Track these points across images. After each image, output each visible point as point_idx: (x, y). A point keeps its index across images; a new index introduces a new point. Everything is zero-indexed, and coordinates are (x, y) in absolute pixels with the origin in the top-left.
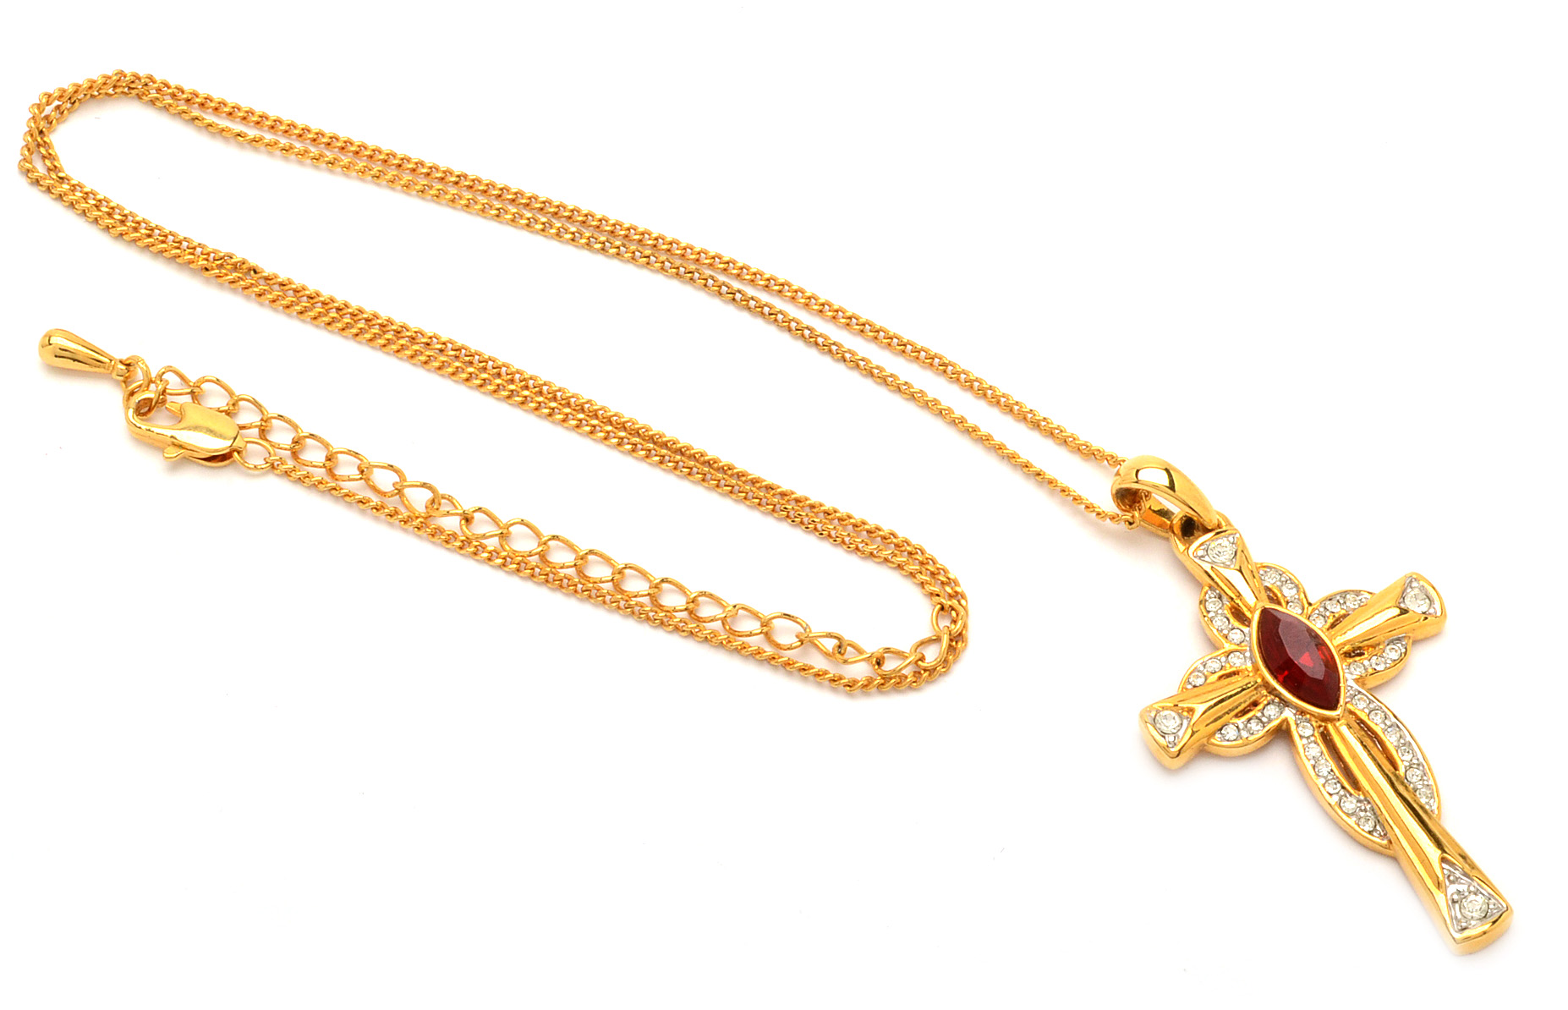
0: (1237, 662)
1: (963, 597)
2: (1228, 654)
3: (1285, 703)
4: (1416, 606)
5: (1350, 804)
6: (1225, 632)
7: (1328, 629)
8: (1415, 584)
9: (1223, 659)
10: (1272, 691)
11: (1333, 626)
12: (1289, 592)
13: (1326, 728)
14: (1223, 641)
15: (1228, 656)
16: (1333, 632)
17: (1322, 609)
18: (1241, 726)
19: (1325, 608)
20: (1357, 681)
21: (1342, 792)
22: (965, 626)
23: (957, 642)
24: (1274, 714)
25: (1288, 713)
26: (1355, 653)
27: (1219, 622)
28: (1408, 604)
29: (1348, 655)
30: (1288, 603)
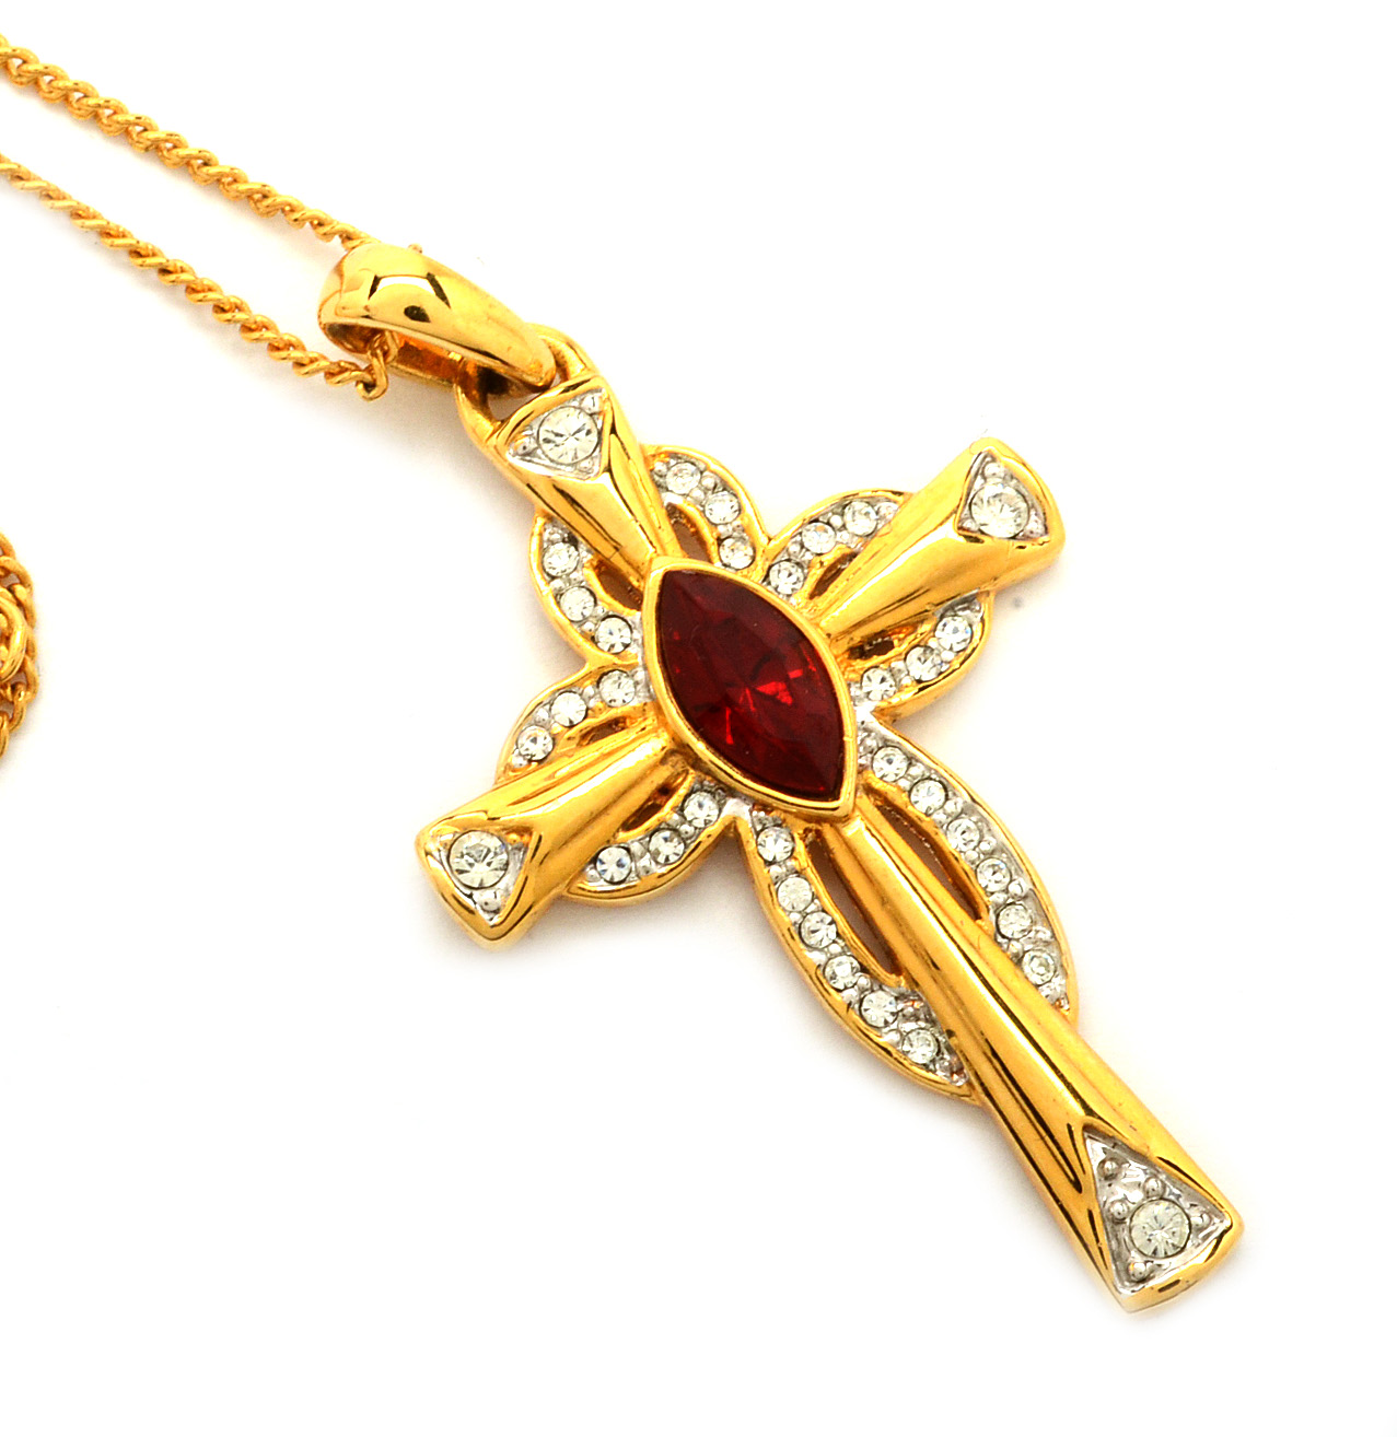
0: (621, 694)
1: (23, 581)
2: (600, 676)
3: (726, 791)
4: (998, 521)
5: (880, 1006)
6: (588, 626)
7: (812, 596)
8: (990, 469)
9: (590, 690)
10: (696, 762)
11: (821, 587)
12: (721, 508)
13: (819, 834)
14: (587, 646)
15: (598, 682)
16: (821, 602)
17: (794, 548)
18: (636, 848)
19: (802, 546)
20: (879, 713)
21: (864, 981)
22: (29, 649)
23: (14, 688)
24: (704, 813)
25: (735, 808)
26: (870, 646)
27: (577, 602)
28: (982, 515)
29: (859, 652)
30: (720, 541)
